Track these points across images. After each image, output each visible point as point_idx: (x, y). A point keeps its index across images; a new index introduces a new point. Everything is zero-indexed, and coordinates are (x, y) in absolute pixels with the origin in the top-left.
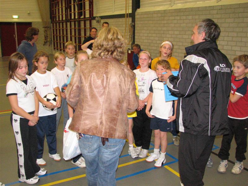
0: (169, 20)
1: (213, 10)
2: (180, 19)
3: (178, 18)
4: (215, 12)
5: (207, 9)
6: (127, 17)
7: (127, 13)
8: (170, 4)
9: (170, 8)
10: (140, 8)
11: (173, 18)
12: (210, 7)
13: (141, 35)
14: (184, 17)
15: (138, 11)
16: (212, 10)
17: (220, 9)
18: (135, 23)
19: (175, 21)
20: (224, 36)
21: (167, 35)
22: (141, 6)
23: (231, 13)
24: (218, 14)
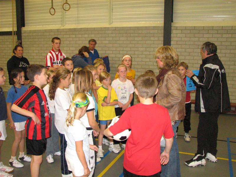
0: (63, 38)
1: (108, 30)
2: (76, 37)
3: (74, 36)
4: (110, 32)
5: (102, 29)
6: (14, 35)
7: (14, 30)
8: (62, 24)
9: (62, 28)
10: (25, 26)
11: (68, 36)
12: (105, 28)
14: (80, 36)
15: (23, 29)
16: (107, 30)
17: (114, 30)
18: (21, 41)
19: (71, 39)
20: (120, 51)
22: (25, 25)
23: (124, 33)
24: (112, 33)
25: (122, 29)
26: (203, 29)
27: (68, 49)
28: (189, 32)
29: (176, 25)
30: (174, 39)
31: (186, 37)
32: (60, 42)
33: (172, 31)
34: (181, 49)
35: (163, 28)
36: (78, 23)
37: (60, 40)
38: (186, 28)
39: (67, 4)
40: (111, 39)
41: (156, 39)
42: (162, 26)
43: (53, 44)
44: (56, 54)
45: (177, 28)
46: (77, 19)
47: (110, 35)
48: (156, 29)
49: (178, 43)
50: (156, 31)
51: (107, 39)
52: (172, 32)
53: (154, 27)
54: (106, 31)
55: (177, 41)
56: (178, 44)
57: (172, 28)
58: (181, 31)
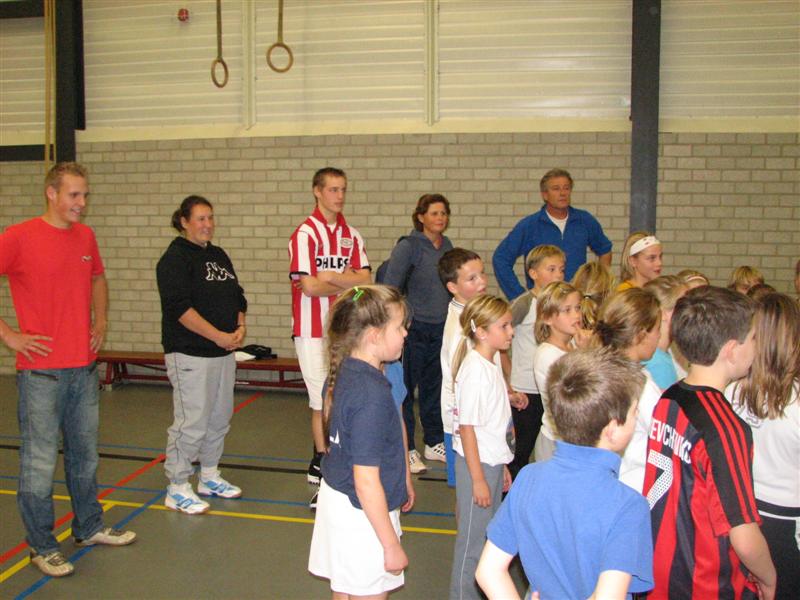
0: (252, 170)
1: (430, 144)
4: (438, 150)
5: (408, 141)
7: (50, 142)
9: (244, 134)
10: (87, 128)
11: (272, 164)
12: (416, 135)
13: (111, 221)
15: (81, 137)
16: (425, 144)
17: (451, 144)
20: (474, 216)
21: (246, 219)
22: (88, 122)
23: (489, 156)
24: (445, 155)
25: (482, 141)
26: (763, 142)
27: (273, 210)
28: (717, 150)
29: (673, 129)
30: (669, 175)
31: (707, 169)
32: (346, 184)
33: (660, 149)
34: (690, 208)
35: (629, 139)
36: (307, 118)
37: (345, 178)
38: (707, 140)
39: (283, 49)
40: (441, 174)
41: (607, 174)
42: (625, 133)
43: (318, 194)
44: (328, 230)
45: (676, 139)
46: (302, 102)
47: (437, 162)
48: (604, 143)
49: (682, 187)
50: (605, 149)
51: (426, 174)
52: (660, 153)
53: (597, 134)
54: (422, 148)
55: (678, 182)
56: (680, 190)
57: (661, 139)
58: (690, 147)
